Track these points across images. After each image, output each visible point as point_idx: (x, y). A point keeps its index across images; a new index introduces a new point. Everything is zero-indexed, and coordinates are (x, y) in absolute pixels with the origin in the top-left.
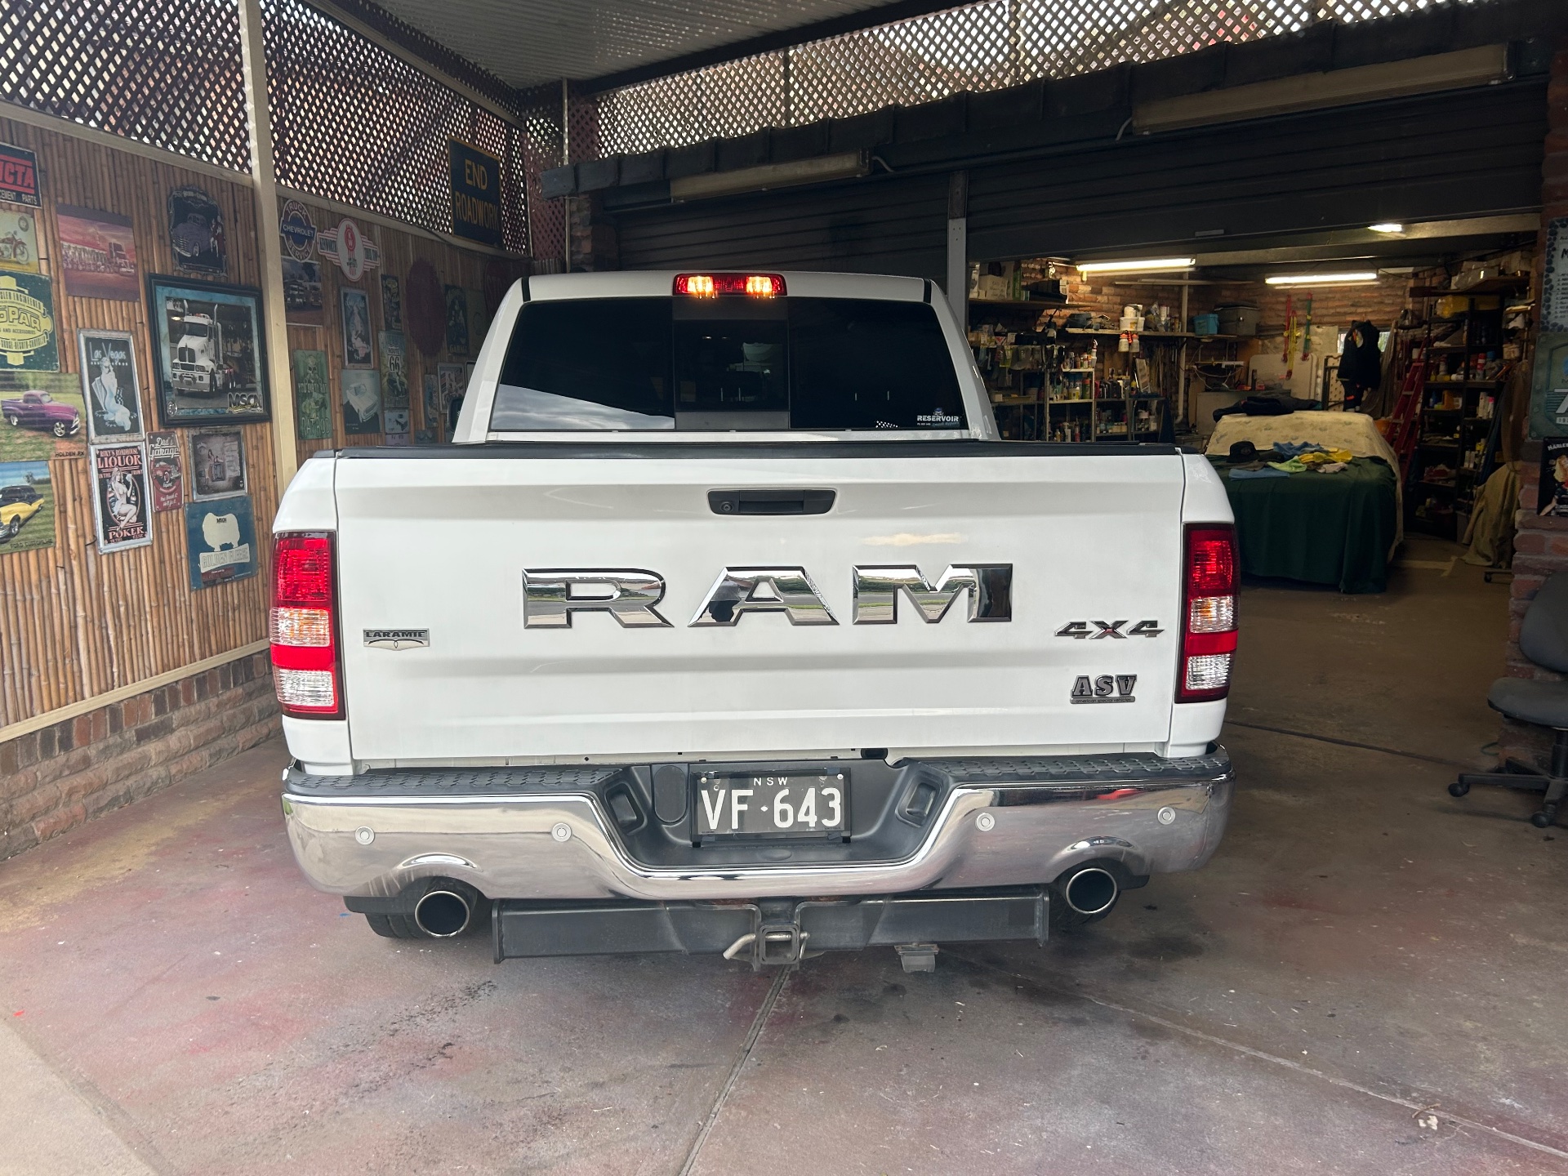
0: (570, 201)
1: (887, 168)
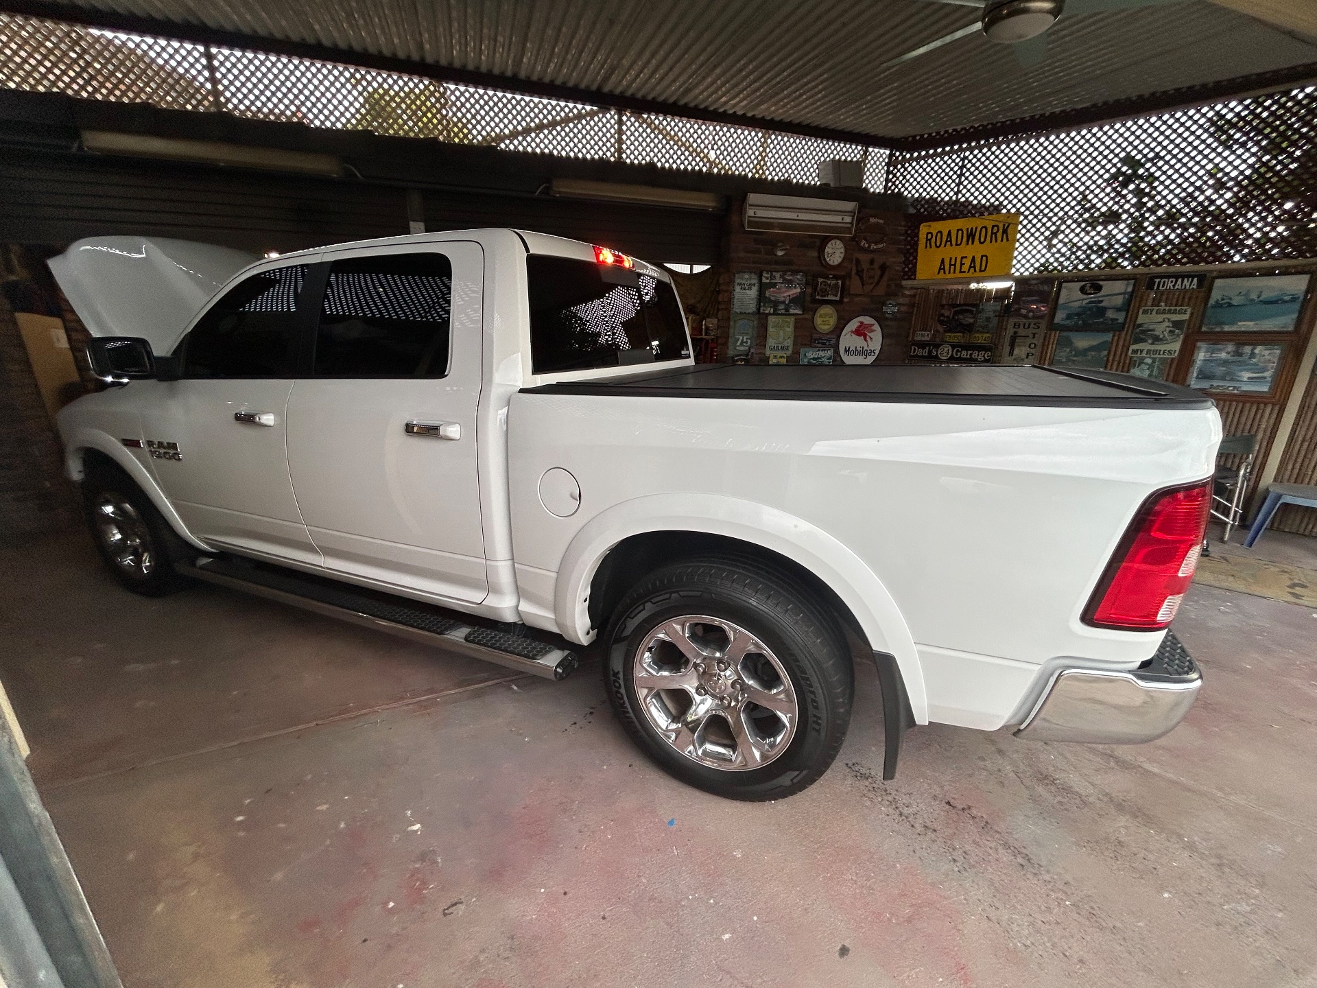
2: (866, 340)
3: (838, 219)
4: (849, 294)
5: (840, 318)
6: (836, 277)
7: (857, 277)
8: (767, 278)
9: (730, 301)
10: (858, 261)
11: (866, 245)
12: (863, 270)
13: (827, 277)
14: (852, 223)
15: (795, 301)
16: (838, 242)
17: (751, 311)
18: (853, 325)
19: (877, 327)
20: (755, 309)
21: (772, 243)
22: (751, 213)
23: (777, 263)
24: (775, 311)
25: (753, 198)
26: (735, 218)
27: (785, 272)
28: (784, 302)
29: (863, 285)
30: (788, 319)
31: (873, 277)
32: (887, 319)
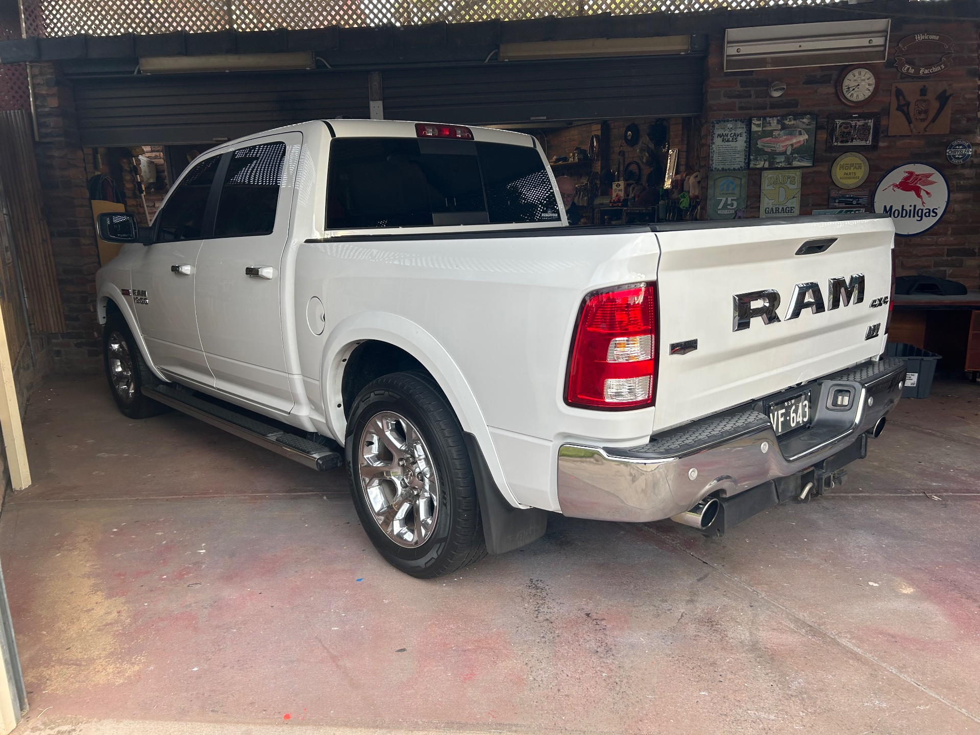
0: (31, 67)
1: (328, 66)
2: (919, 196)
3: (864, 42)
4: (887, 136)
5: (873, 168)
6: (862, 116)
7: (900, 113)
8: (758, 125)
9: (708, 157)
10: (899, 93)
11: (912, 71)
12: (908, 104)
13: (851, 118)
14: (885, 46)
15: (799, 151)
16: (864, 71)
17: (737, 167)
18: (898, 175)
19: (937, 177)
20: (742, 164)
21: (766, 82)
22: (731, 50)
23: (773, 106)
24: (771, 163)
25: (733, 33)
26: (712, 60)
27: (784, 117)
28: (784, 153)
29: (910, 122)
30: (791, 173)
31: (926, 112)
32: (955, 166)
